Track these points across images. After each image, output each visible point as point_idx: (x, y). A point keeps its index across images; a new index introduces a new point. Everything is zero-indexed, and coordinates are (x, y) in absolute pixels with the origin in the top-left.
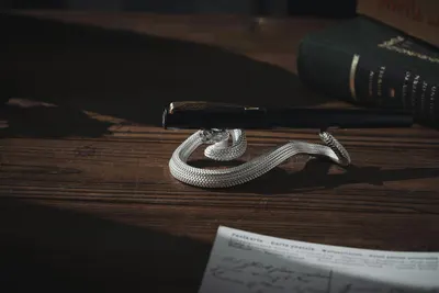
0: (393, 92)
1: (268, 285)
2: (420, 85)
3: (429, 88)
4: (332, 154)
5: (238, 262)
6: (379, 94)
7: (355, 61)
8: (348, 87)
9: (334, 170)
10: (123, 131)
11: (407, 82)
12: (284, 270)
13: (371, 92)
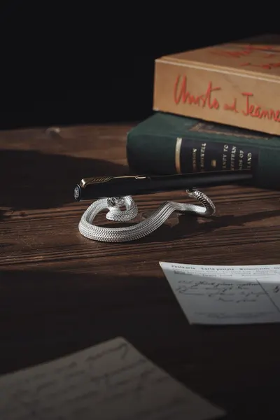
0: (214, 163)
1: (221, 294)
2: (237, 153)
3: (245, 155)
4: (201, 210)
5: (190, 282)
6: (202, 166)
7: (179, 142)
8: (175, 164)
9: (201, 221)
10: (16, 215)
11: (225, 153)
12: (224, 284)
13: (194, 165)
